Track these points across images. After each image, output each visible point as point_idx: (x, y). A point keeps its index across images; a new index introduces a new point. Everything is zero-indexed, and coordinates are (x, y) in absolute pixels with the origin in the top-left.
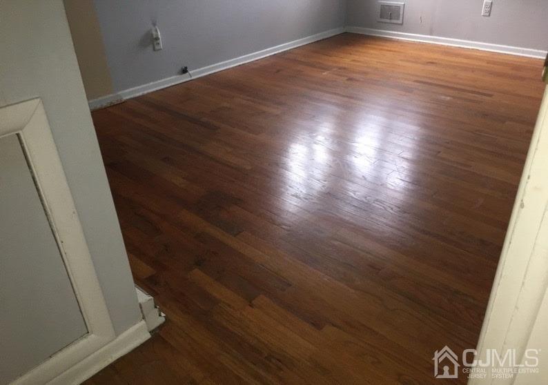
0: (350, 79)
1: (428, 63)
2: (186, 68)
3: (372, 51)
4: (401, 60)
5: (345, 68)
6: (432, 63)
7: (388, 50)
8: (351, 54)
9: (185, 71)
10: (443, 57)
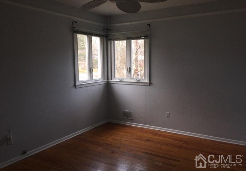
0: (112, 152)
1: (147, 140)
2: (26, 151)
3: (121, 133)
4: (135, 138)
5: (109, 145)
6: (149, 140)
7: (128, 133)
8: (111, 135)
9: (25, 153)
10: (153, 137)
